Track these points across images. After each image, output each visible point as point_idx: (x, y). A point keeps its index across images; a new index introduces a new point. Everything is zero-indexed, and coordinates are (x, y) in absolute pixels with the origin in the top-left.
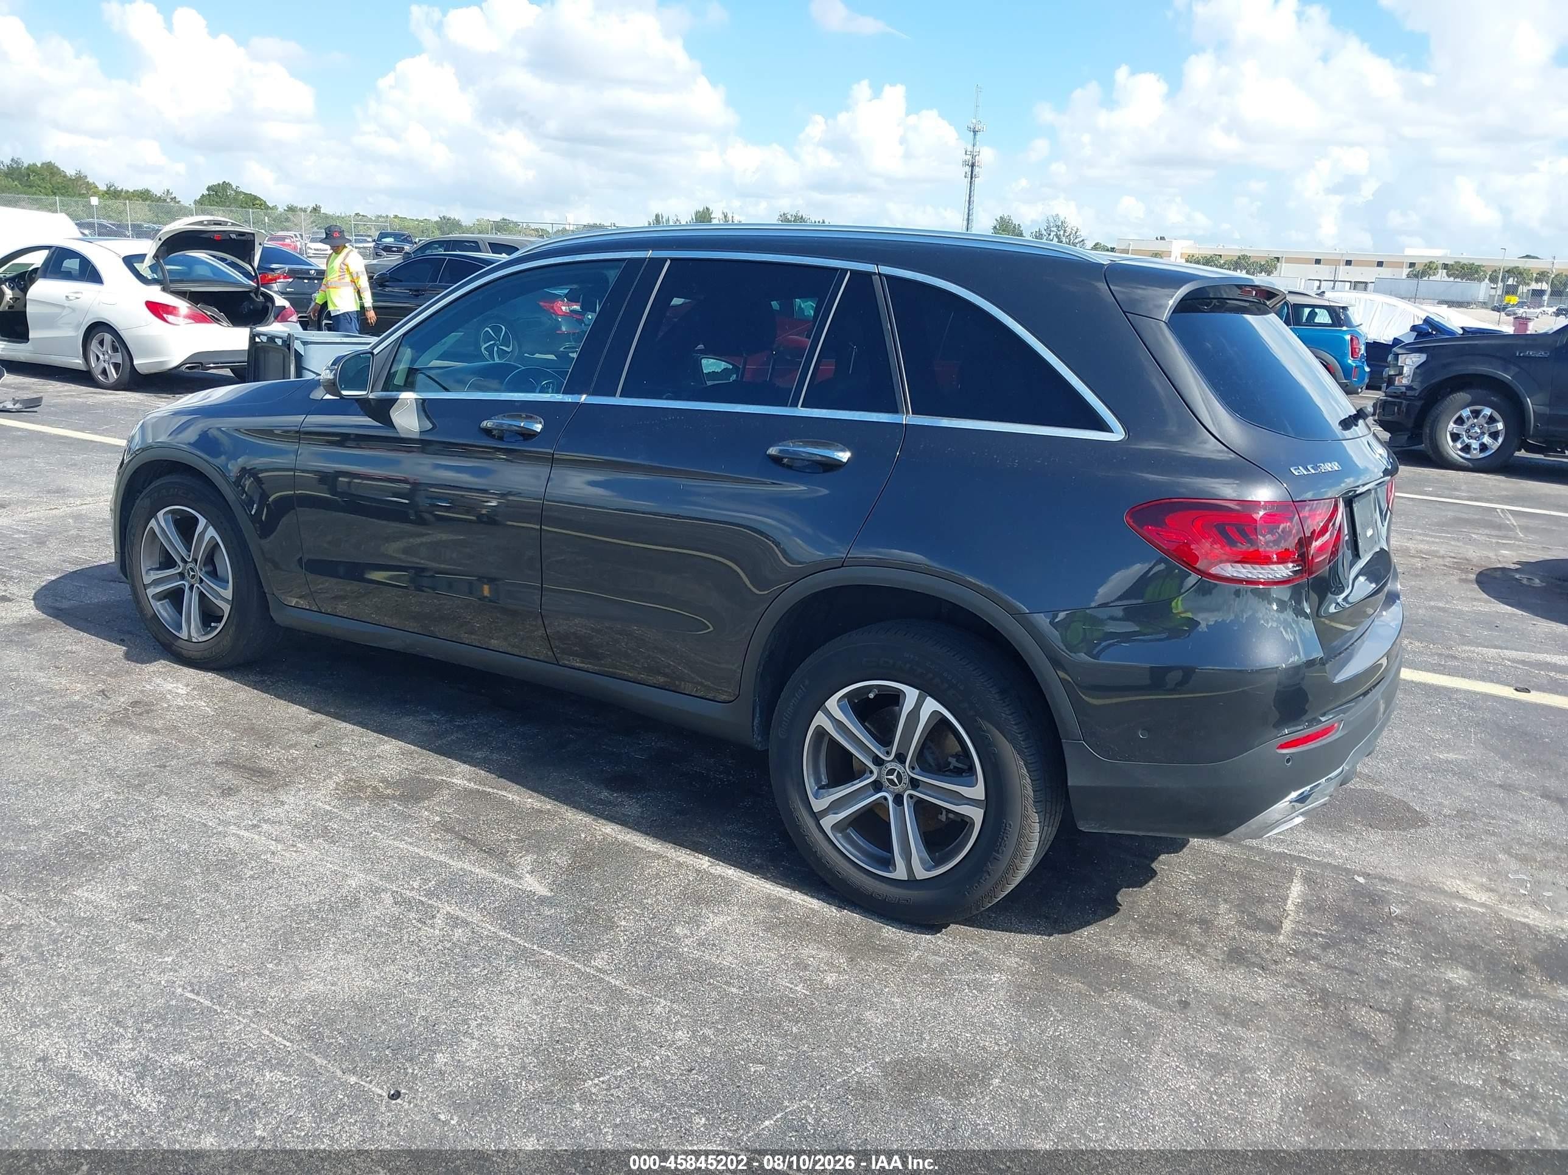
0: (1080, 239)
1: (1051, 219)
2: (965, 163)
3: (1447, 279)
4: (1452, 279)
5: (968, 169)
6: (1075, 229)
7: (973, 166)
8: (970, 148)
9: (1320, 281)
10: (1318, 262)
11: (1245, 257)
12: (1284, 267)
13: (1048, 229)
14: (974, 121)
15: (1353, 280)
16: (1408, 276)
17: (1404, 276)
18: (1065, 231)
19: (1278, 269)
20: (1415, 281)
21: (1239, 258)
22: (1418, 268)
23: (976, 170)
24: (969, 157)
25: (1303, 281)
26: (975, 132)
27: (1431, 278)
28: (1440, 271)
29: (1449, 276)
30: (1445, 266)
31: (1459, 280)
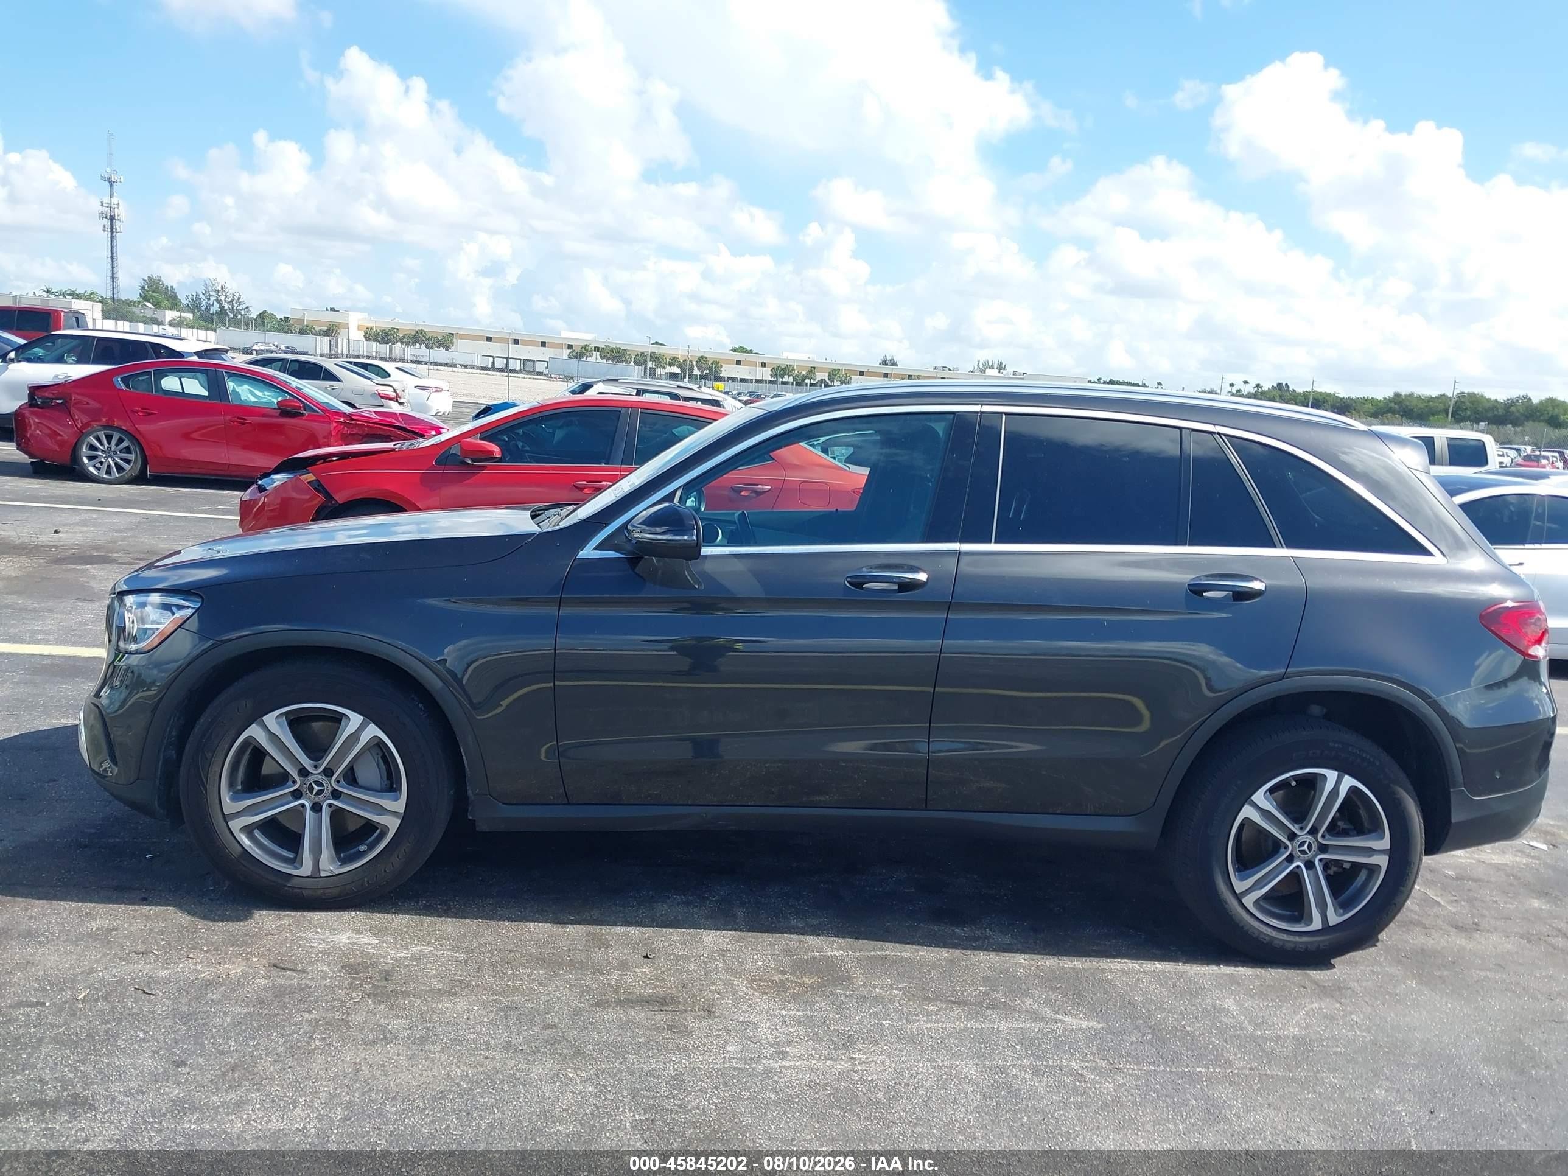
0: (245, 306)
1: (208, 282)
2: (102, 216)
3: (601, 361)
4: (605, 361)
5: (107, 222)
6: (237, 295)
7: (112, 219)
8: (106, 200)
9: (493, 357)
10: (489, 339)
11: (422, 332)
12: (459, 343)
13: (206, 292)
14: (108, 170)
15: (523, 358)
16: (569, 357)
17: (565, 356)
18: (226, 297)
19: (455, 345)
20: (575, 361)
21: (417, 332)
22: (578, 350)
23: (117, 224)
24: (106, 210)
25: (479, 356)
26: (111, 183)
27: (588, 359)
28: (595, 353)
29: (602, 358)
30: (597, 349)
31: (610, 362)
